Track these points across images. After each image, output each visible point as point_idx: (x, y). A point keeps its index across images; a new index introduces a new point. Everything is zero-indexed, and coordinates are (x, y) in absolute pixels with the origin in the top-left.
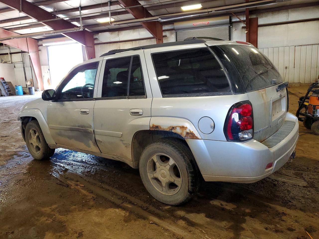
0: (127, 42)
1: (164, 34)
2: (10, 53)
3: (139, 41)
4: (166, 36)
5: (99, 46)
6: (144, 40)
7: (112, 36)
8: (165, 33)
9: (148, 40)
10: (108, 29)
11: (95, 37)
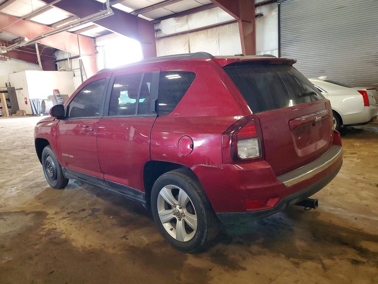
0: (198, 32)
1: (258, 11)
2: (69, 58)
3: (218, 28)
4: (261, 15)
5: (162, 42)
6: (225, 26)
7: (178, 23)
8: (259, 8)
9: (232, 25)
10: (173, 13)
11: (156, 28)
